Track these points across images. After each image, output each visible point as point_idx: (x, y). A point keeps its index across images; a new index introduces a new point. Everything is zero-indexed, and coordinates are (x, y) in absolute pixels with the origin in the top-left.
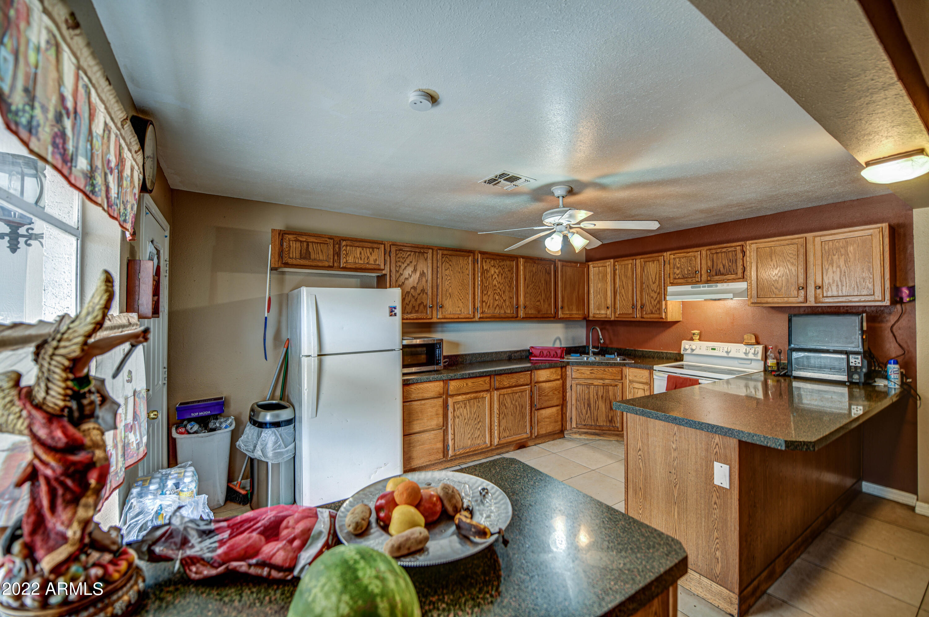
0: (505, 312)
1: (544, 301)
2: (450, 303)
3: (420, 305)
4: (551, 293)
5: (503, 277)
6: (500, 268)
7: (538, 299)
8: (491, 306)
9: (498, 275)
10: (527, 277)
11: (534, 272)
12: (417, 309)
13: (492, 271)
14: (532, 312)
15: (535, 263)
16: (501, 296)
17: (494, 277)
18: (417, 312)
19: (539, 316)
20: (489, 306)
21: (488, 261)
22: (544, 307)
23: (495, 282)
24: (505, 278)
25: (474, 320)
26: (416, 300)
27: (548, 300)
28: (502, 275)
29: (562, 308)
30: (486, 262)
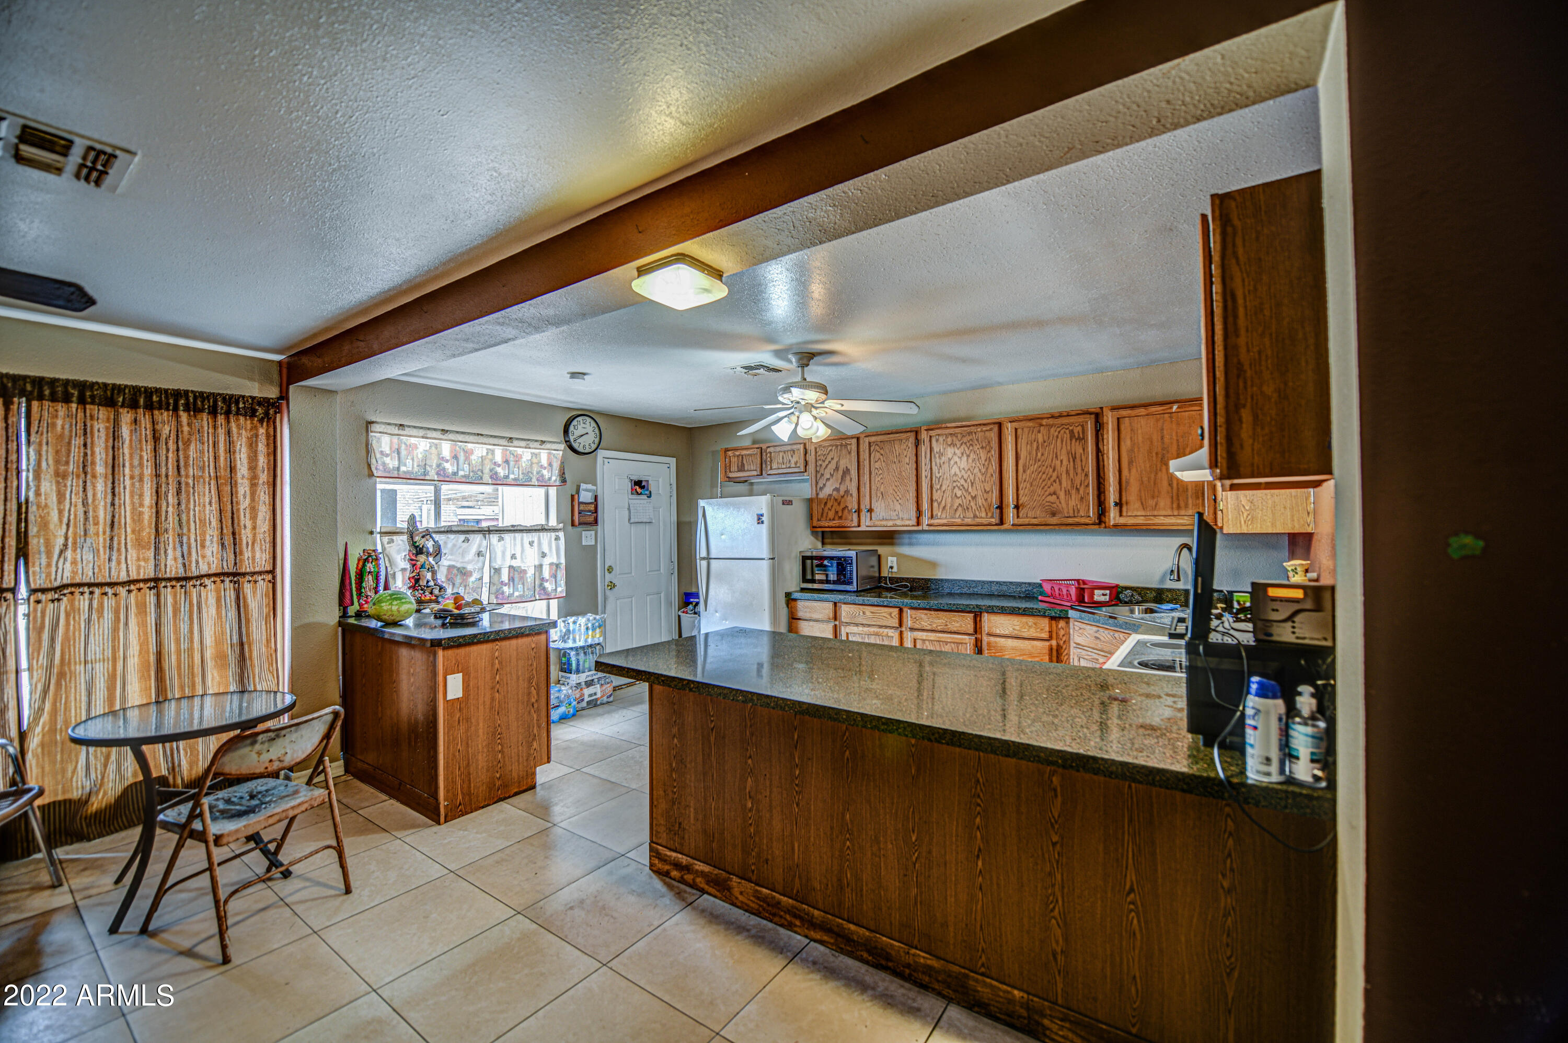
0: (975, 516)
1: (1068, 493)
2: (883, 505)
3: (843, 509)
4: (1087, 475)
5: (970, 461)
6: (964, 446)
7: (1052, 489)
8: (948, 507)
9: (960, 458)
10: (1023, 454)
11: (1041, 440)
12: (840, 514)
13: (950, 451)
14: (1038, 515)
15: (1041, 425)
16: (967, 491)
17: (952, 462)
18: (840, 518)
19: (1054, 520)
20: (944, 508)
21: (941, 439)
22: (1067, 504)
23: (955, 469)
24: (974, 460)
25: (920, 528)
26: (839, 504)
27: (1078, 490)
28: (968, 456)
29: (1119, 504)
30: (937, 440)
